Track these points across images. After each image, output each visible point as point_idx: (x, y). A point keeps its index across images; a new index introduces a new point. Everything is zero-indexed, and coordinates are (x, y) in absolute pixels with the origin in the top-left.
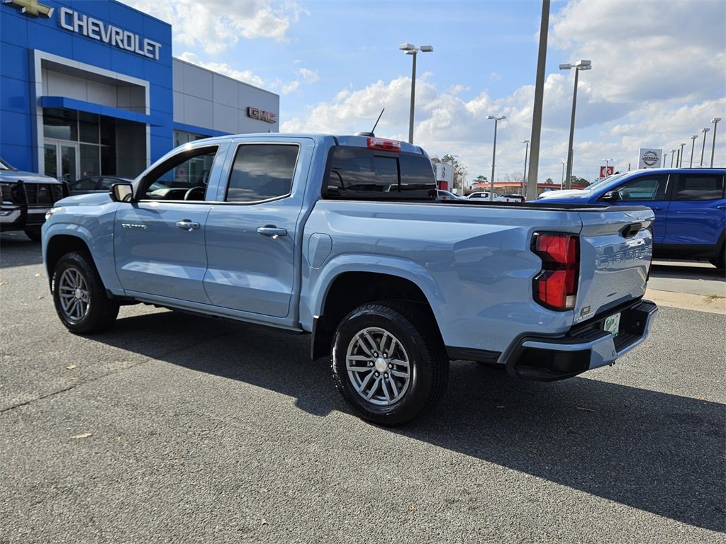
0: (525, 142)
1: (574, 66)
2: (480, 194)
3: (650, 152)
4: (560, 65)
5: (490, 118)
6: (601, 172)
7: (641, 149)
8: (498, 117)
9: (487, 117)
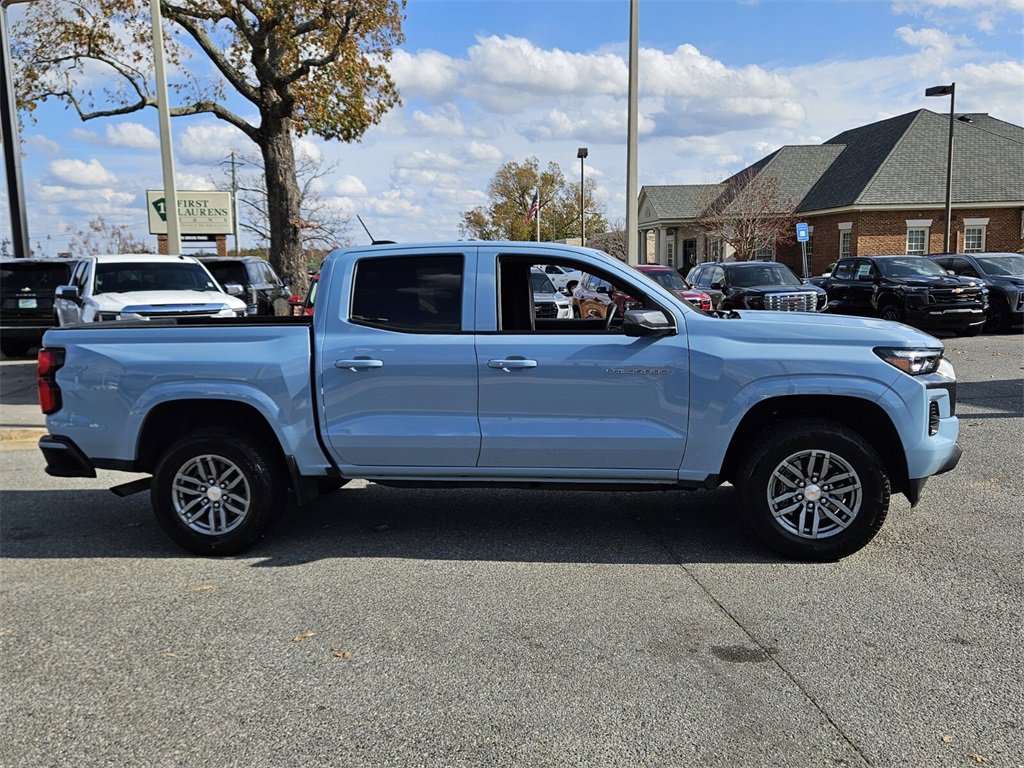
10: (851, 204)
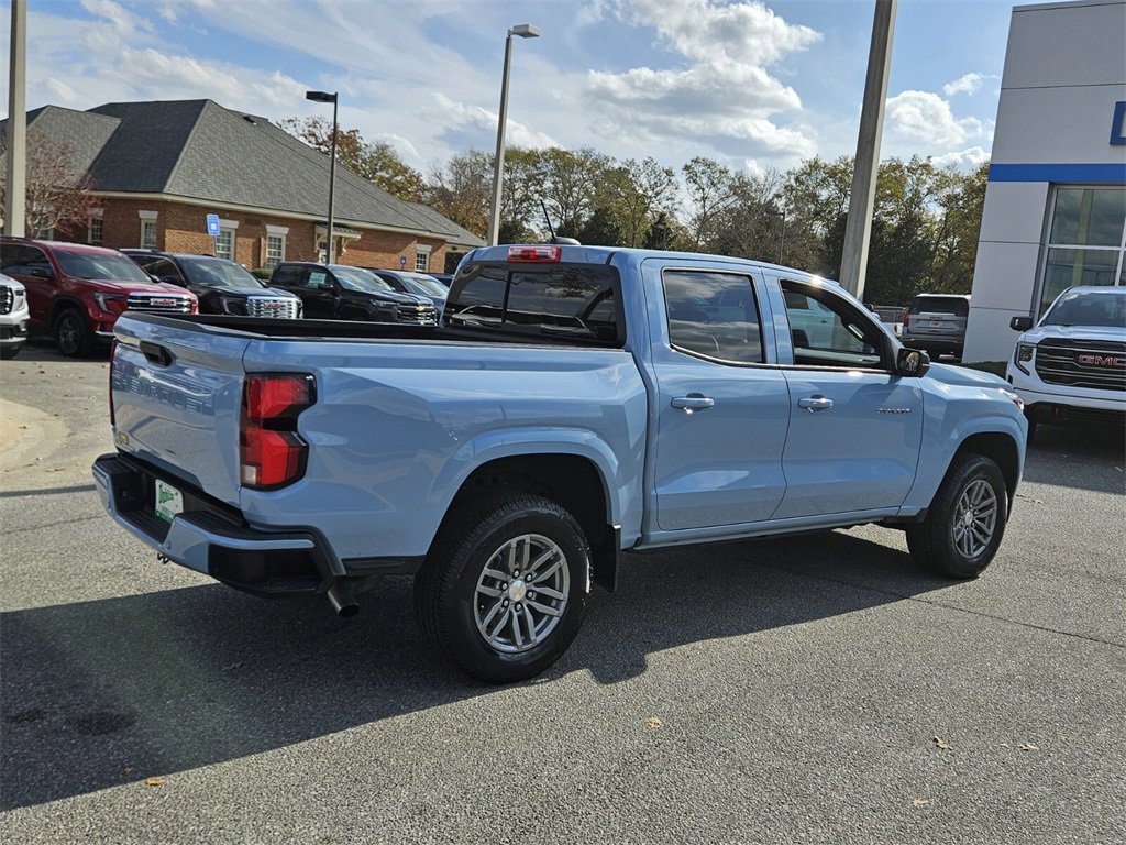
10: (160, 191)
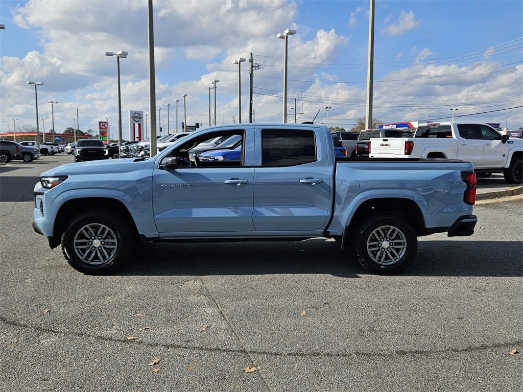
0: (51, 102)
1: (116, 55)
2: (28, 143)
3: (135, 113)
4: (106, 53)
5: (31, 83)
6: (100, 125)
7: (131, 111)
8: (37, 83)
9: (28, 82)
